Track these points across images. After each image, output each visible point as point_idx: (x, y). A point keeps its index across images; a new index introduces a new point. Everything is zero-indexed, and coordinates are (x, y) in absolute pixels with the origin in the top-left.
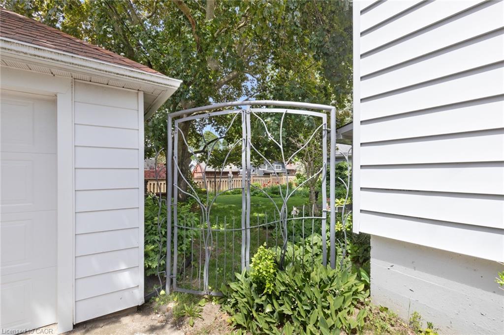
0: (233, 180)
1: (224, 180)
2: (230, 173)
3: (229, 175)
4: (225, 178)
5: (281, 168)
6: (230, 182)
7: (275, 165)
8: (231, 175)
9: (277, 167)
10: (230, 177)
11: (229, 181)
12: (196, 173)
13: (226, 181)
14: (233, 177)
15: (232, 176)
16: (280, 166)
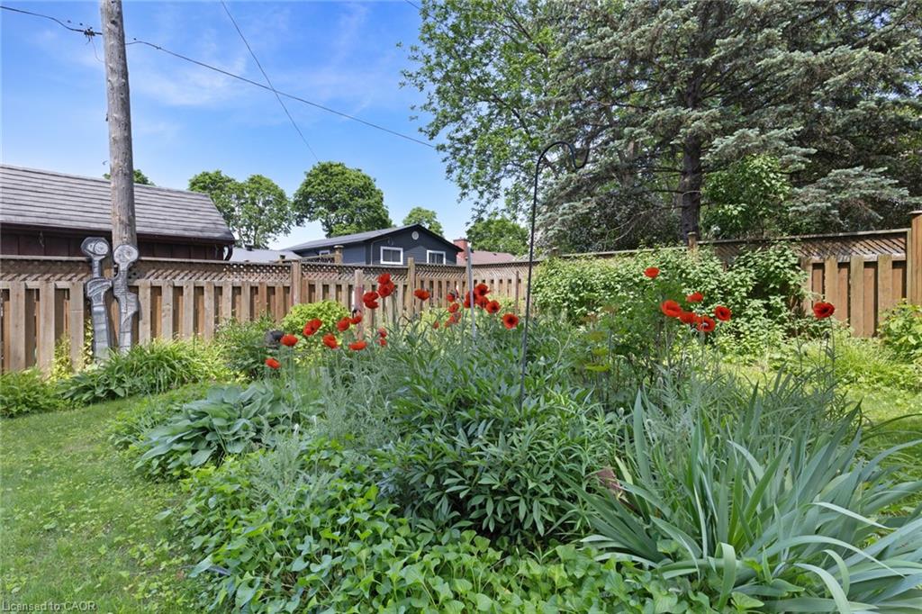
16: (442, 255)
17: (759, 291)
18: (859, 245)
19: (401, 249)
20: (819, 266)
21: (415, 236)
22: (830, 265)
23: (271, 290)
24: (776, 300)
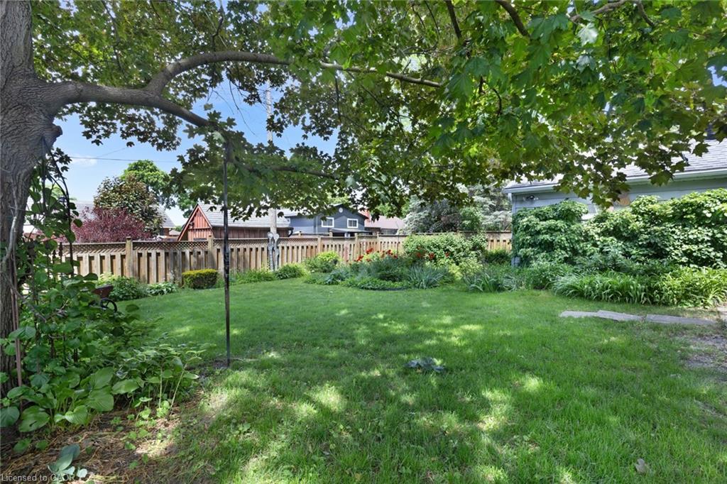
0: (280, 245)
1: (259, 246)
2: (273, 230)
3: (270, 235)
4: (260, 241)
5: (357, 224)
6: (273, 250)
7: (348, 219)
8: (273, 235)
9: (350, 221)
10: (273, 239)
11: (270, 248)
12: (193, 230)
13: (263, 249)
14: (279, 240)
15: (277, 237)
16: (356, 221)
17: (474, 249)
18: (502, 235)
19: (333, 219)
20: (492, 241)
21: (341, 210)
22: (495, 241)
23: (312, 247)
24: (479, 251)
